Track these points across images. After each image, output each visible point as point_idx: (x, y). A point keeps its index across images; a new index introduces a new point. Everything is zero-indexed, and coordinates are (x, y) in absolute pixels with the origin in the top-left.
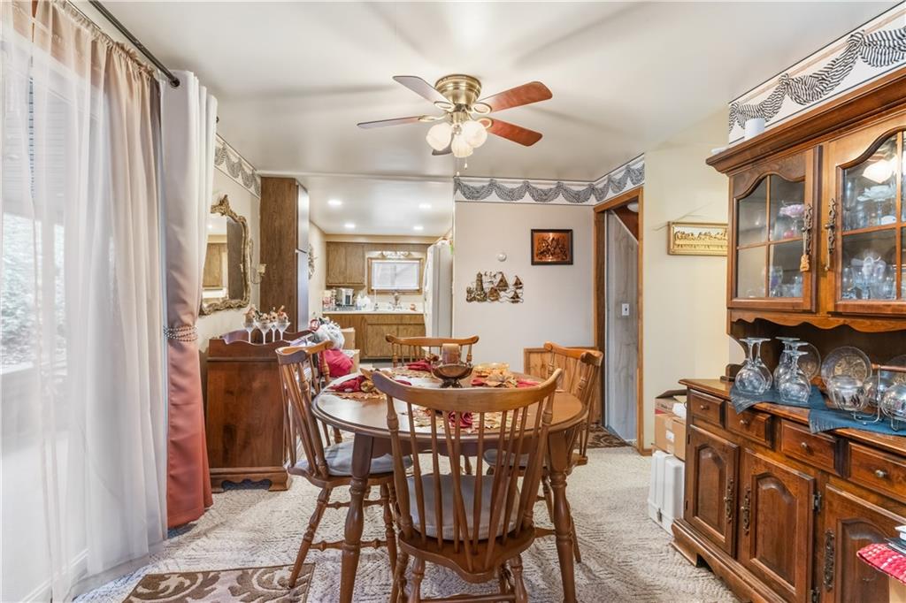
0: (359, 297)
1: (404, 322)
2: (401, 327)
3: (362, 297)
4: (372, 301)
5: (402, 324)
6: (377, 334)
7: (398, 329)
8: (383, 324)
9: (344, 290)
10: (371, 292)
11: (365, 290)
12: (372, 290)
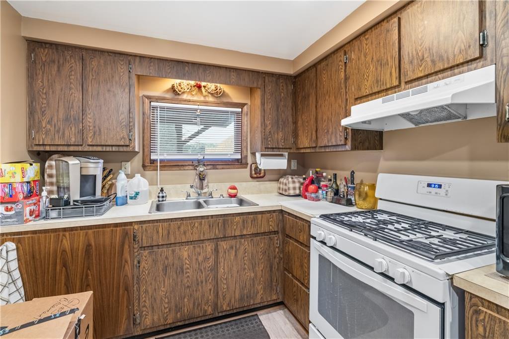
0: (122, 176)
1: (229, 233)
2: (224, 245)
3: (130, 176)
4: (152, 183)
5: (225, 238)
6: (165, 268)
7: (216, 250)
8: (181, 243)
9: (73, 162)
10: (149, 165)
11: (137, 161)
12: (153, 162)
